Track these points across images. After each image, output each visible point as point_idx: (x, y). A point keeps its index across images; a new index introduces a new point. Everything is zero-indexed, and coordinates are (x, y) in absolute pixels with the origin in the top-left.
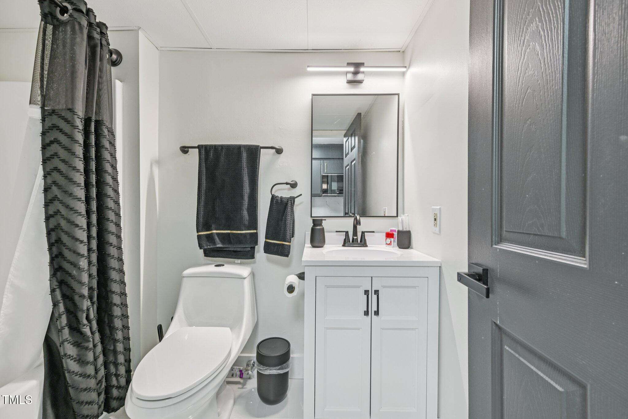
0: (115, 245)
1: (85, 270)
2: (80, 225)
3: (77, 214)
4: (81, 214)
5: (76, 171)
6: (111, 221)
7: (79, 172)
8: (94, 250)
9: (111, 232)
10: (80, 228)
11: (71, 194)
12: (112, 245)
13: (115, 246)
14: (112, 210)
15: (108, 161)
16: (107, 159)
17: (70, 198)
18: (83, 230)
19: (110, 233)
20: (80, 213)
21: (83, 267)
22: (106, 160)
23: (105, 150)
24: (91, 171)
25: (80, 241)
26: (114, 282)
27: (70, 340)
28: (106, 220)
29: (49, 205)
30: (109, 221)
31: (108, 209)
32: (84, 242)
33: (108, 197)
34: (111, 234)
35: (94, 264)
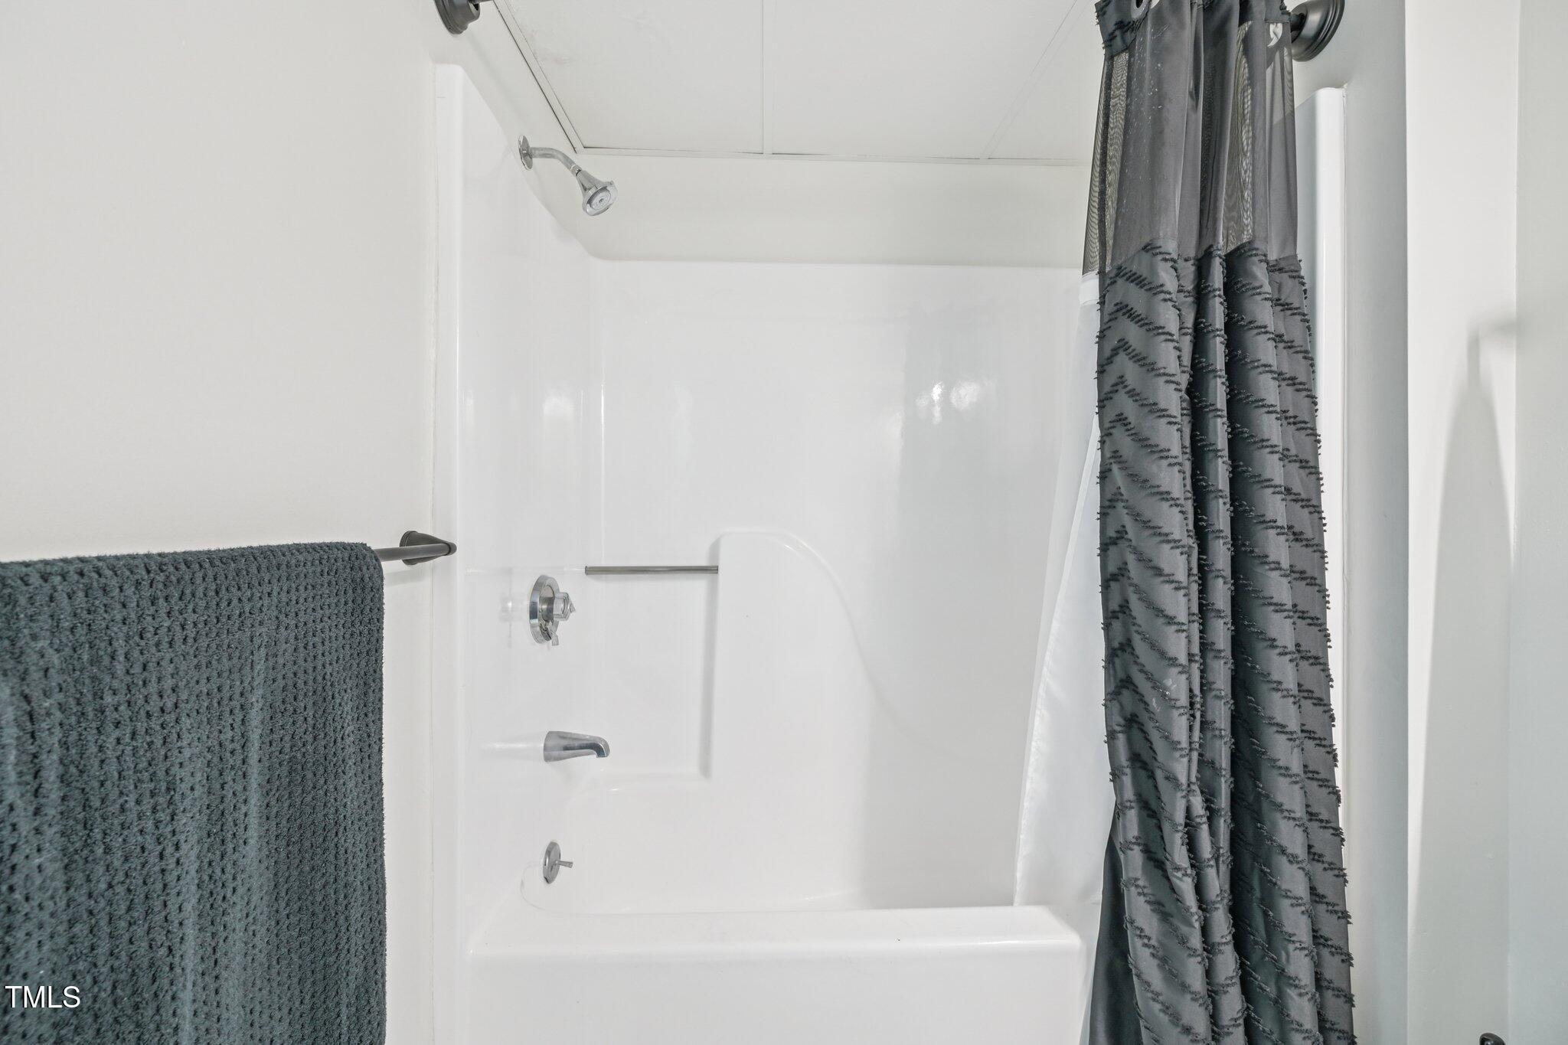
0: (1285, 647)
1: (1178, 704)
2: (1167, 570)
3: (1159, 539)
4: (1170, 538)
5: (1159, 414)
6: (1273, 566)
7: (1164, 416)
8: (1220, 651)
9: (1274, 601)
10: (1167, 578)
11: (1146, 481)
12: (1275, 647)
13: (1286, 650)
14: (1278, 527)
15: (1265, 366)
16: (1262, 362)
17: (1144, 493)
18: (1173, 585)
19: (1270, 604)
20: (1167, 535)
21: (1174, 696)
22: (1258, 367)
23: (1259, 334)
24: (1211, 408)
25: (1167, 617)
26: (1281, 774)
27: (1144, 887)
28: (1257, 561)
29: (1108, 514)
30: (1266, 563)
31: (1265, 525)
32: (1176, 620)
33: (1266, 484)
34: (1272, 608)
35: (1218, 693)
